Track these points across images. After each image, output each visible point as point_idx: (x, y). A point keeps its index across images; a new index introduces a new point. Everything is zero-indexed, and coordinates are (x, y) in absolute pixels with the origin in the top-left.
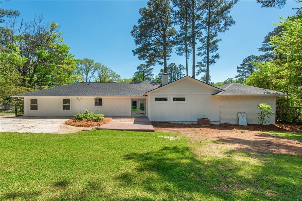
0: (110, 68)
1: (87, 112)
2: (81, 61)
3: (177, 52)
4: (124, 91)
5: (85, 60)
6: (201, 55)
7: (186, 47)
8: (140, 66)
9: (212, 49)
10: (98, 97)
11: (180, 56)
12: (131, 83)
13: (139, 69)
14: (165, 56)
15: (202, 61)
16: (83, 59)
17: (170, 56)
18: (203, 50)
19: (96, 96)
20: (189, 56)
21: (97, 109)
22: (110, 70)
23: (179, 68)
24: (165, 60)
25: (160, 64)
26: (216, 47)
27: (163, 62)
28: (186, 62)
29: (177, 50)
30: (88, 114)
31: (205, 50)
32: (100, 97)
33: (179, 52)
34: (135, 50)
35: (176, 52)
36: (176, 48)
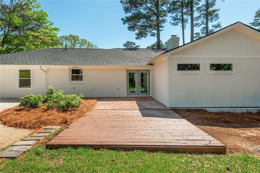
0: (96, 45)
1: (51, 90)
2: (66, 37)
3: (172, 22)
4: (116, 58)
5: (69, 36)
6: (197, 26)
7: (182, 16)
8: (127, 43)
9: (212, 18)
10: (75, 67)
11: (175, 26)
12: (124, 50)
13: (126, 47)
14: (158, 27)
15: (200, 32)
16: (68, 35)
17: (163, 27)
18: (200, 20)
19: (72, 64)
20: (185, 27)
21: (74, 86)
22: (96, 46)
23: (165, 46)
24: (158, 31)
25: (152, 35)
26: (217, 16)
27: (157, 33)
28: (182, 33)
29: (173, 19)
30: (54, 94)
31: (202, 19)
32: (79, 67)
33: (174, 22)
34: (125, 18)
35: (170, 22)
36: (171, 17)
